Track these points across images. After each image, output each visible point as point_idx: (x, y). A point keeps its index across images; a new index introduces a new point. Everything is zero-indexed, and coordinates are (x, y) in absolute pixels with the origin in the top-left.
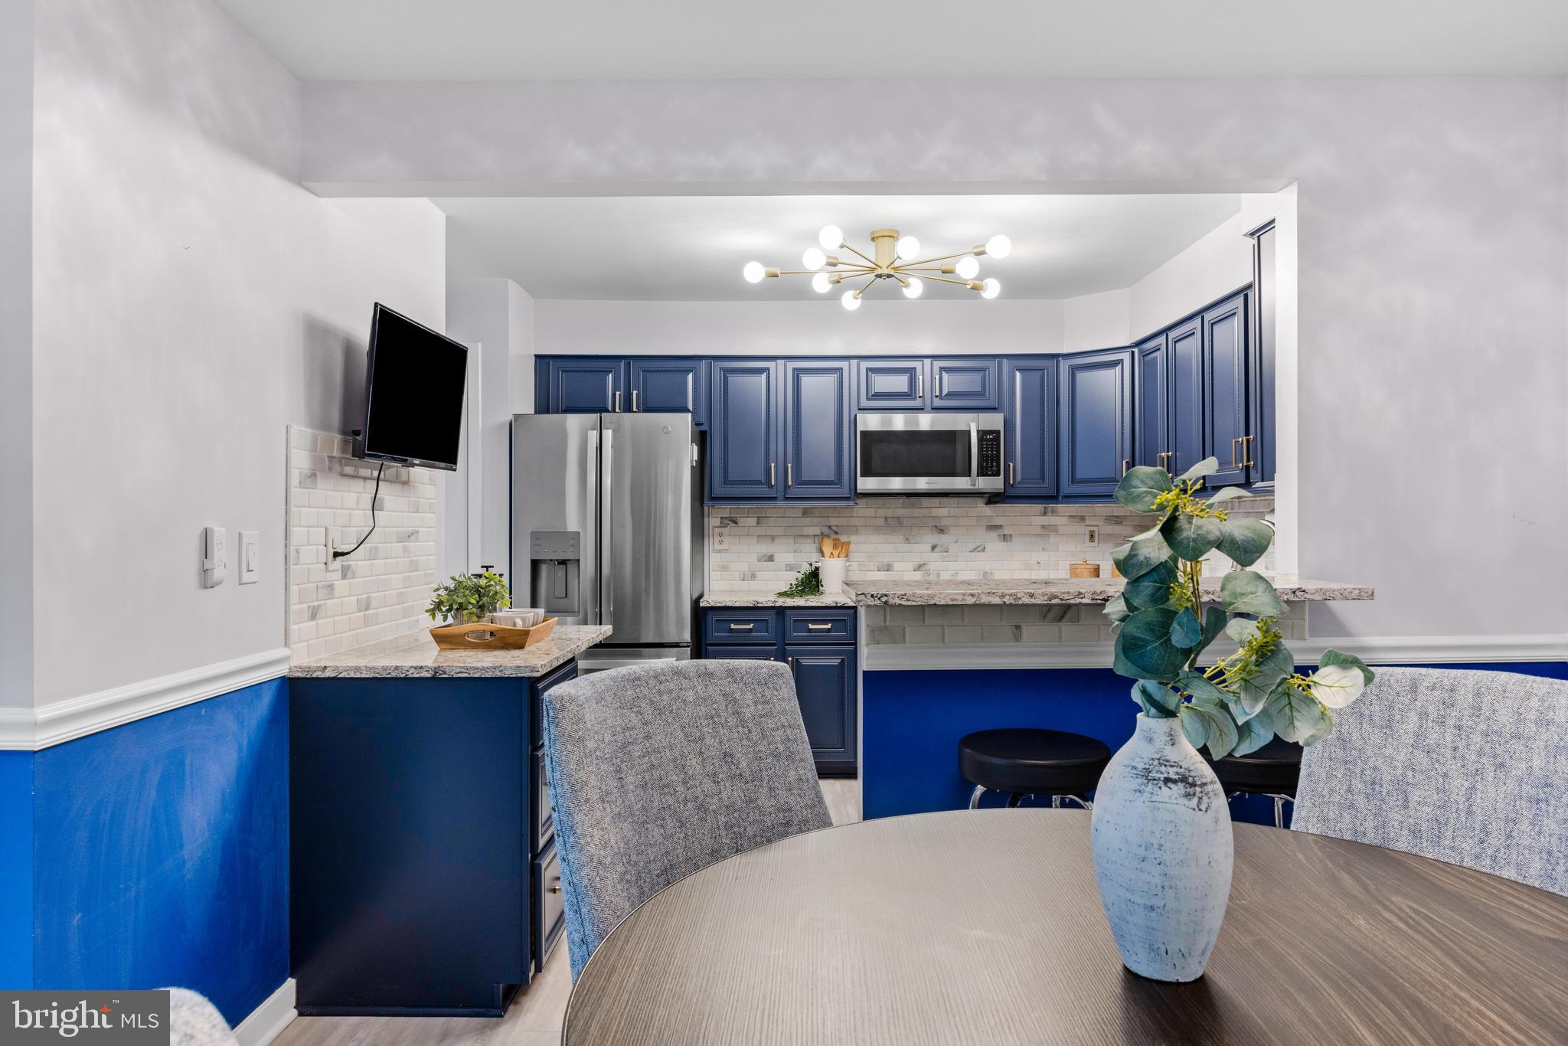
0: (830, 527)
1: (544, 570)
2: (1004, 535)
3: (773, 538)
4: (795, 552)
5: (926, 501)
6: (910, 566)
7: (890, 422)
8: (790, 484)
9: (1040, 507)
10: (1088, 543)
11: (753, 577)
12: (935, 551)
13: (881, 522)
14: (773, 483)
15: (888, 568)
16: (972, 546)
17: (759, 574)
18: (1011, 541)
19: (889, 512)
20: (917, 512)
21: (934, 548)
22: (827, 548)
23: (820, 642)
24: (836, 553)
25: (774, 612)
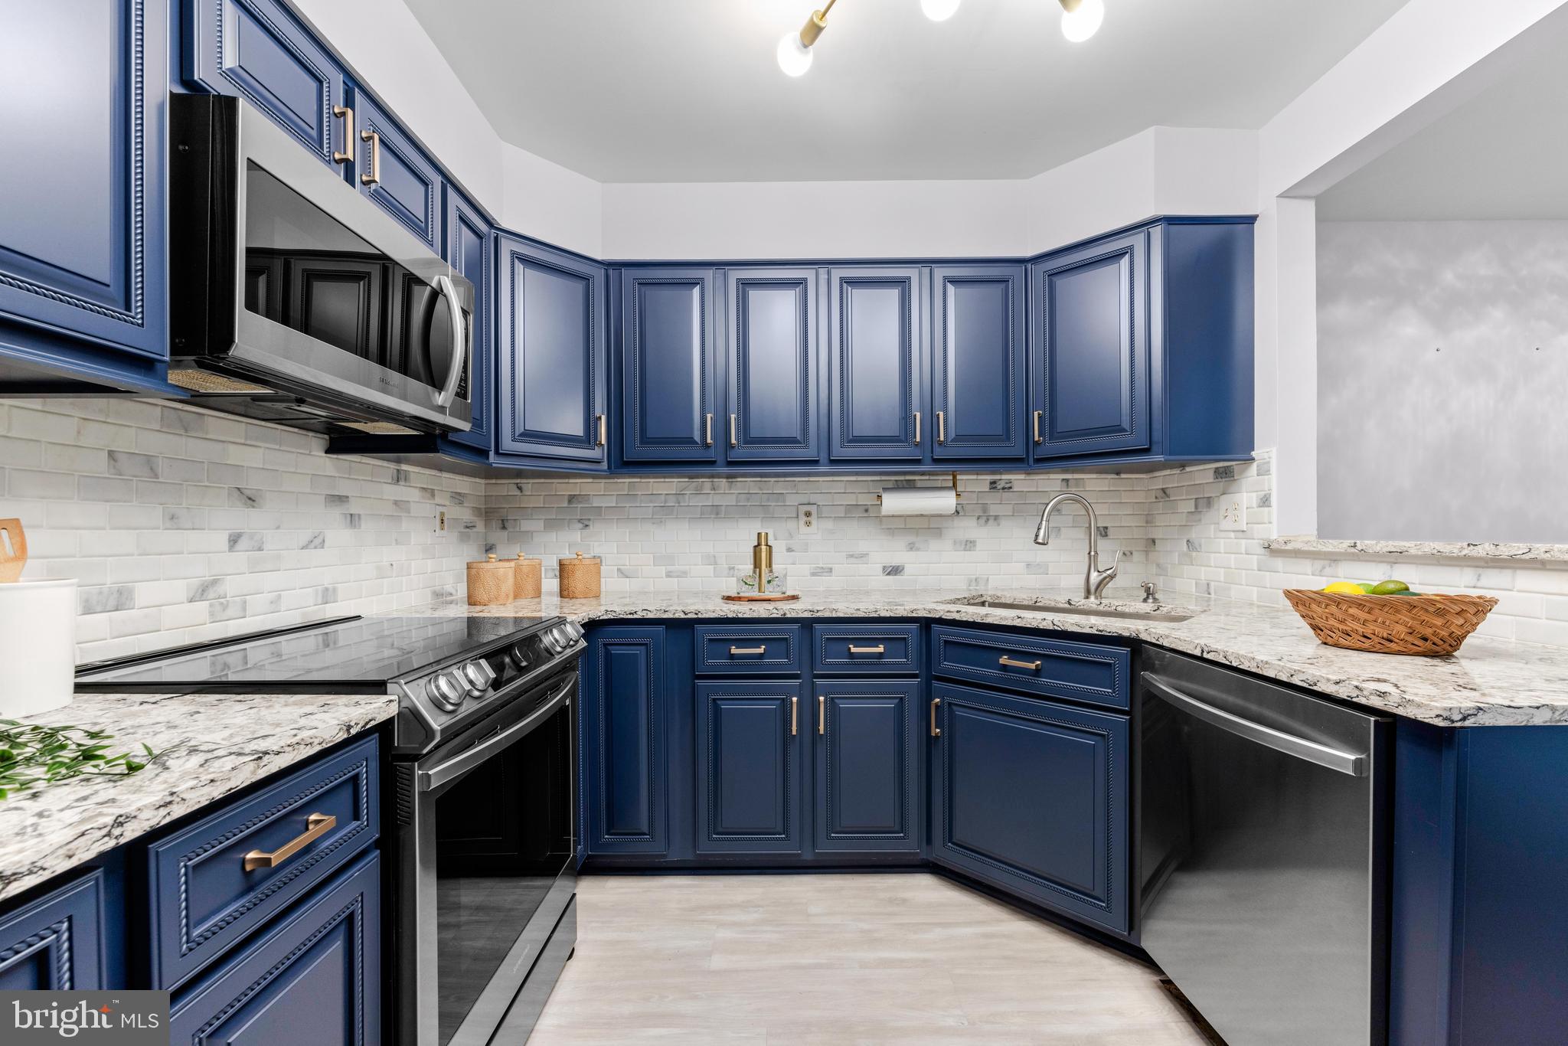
2: (351, 515)
6: (180, 589)
10: (438, 531)
15: (121, 599)
16: (304, 536)
18: (360, 526)
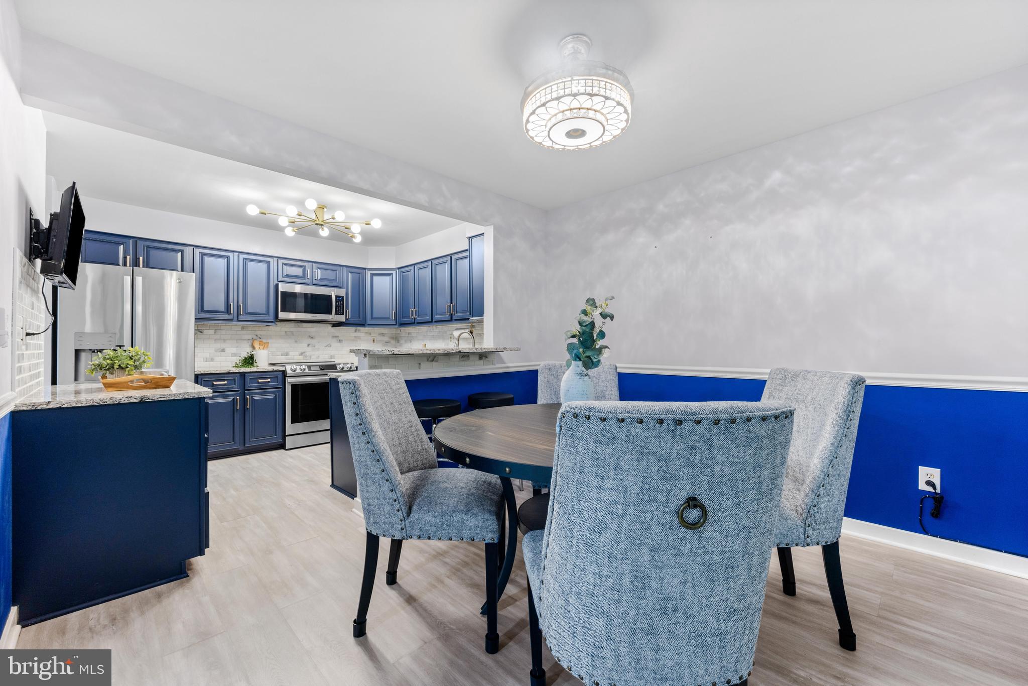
0: (257, 335)
1: (83, 356)
2: (338, 340)
3: (224, 340)
4: (237, 347)
5: (305, 325)
7: (294, 288)
8: (242, 313)
9: (354, 328)
10: (372, 344)
11: (212, 360)
12: (309, 346)
13: (283, 333)
14: (232, 312)
16: (326, 345)
17: (216, 359)
18: (342, 342)
19: (287, 329)
20: (300, 329)
21: (308, 345)
22: (257, 345)
23: (265, 388)
24: (261, 347)
25: (238, 375)
